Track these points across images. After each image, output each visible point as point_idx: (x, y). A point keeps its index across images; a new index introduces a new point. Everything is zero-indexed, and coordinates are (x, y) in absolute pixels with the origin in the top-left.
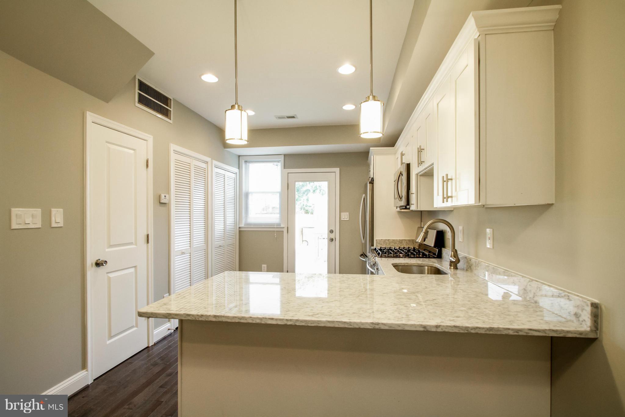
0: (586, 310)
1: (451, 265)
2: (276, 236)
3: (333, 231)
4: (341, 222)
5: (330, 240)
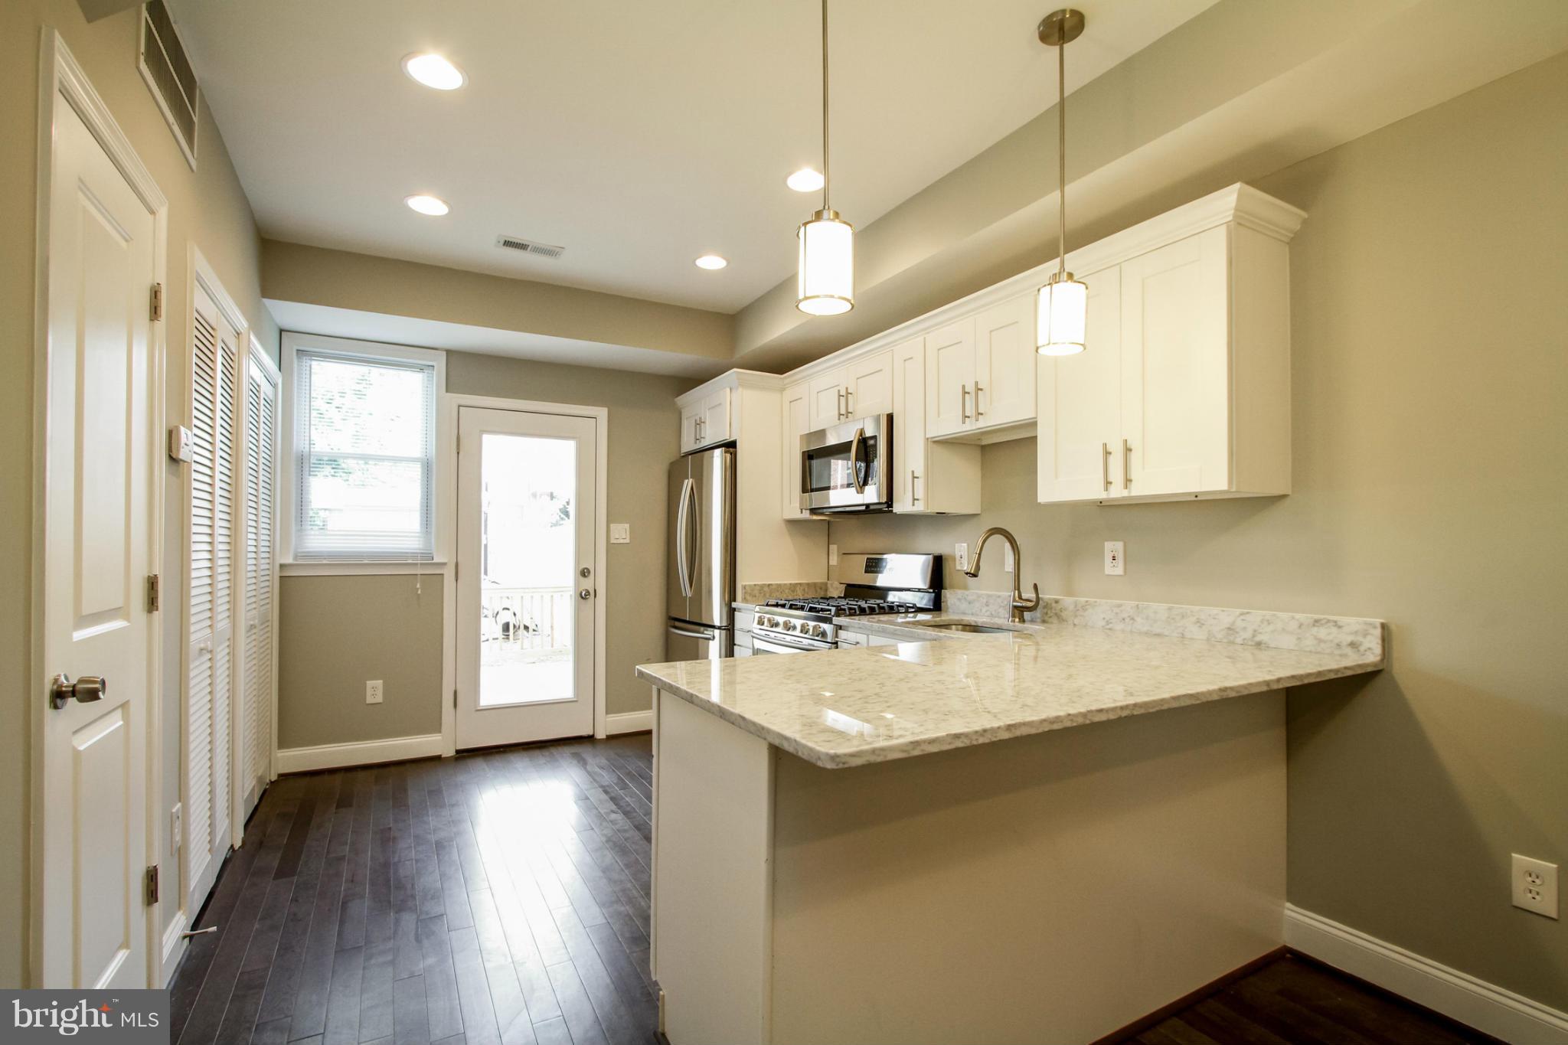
0: (1372, 635)
1: (1014, 616)
2: (419, 592)
3: (589, 572)
4: (610, 547)
5: (581, 594)
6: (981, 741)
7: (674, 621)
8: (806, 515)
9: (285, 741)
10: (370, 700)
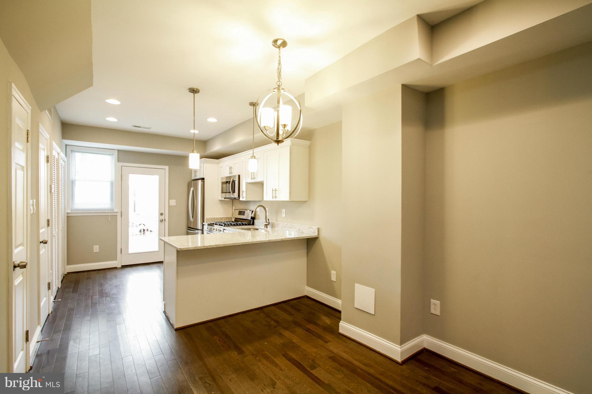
0: (316, 230)
2: (110, 220)
3: (163, 214)
4: (169, 207)
5: (160, 220)
6: (210, 247)
7: (189, 228)
8: (223, 199)
9: (69, 263)
10: (95, 251)
